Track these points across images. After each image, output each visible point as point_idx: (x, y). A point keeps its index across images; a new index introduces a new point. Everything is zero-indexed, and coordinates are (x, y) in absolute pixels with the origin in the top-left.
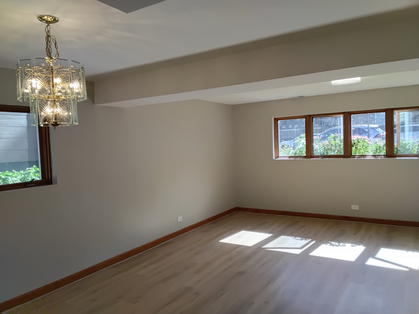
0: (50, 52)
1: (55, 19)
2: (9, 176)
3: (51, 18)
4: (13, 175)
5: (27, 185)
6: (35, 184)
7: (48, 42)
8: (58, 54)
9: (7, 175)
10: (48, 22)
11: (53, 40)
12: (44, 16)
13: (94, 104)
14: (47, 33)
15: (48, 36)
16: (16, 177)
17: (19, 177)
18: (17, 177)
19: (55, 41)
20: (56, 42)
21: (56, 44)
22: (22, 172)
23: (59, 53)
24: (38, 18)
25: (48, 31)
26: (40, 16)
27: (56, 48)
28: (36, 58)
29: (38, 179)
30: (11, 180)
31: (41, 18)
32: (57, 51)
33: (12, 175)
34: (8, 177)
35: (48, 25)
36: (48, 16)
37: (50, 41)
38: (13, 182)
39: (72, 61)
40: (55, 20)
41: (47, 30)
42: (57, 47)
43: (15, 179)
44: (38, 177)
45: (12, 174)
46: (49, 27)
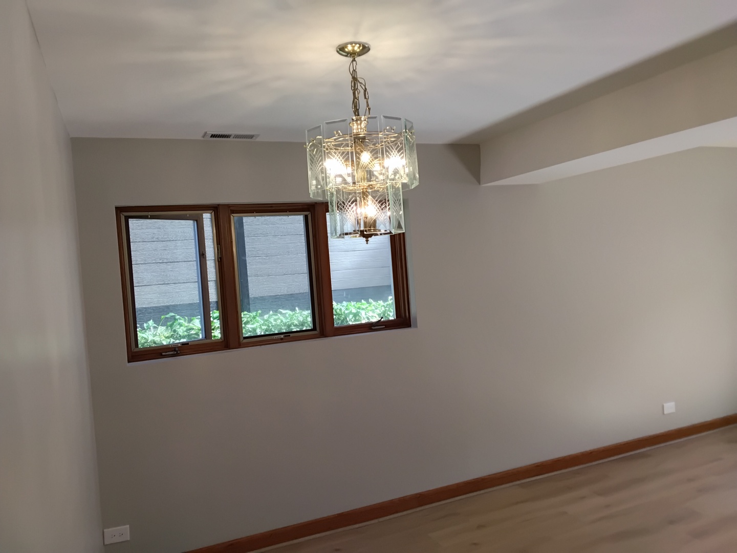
0: (358, 108)
1: (364, 47)
2: (363, 309)
3: (358, 45)
4: (368, 309)
5: (373, 328)
6: (384, 327)
7: (355, 90)
8: (369, 109)
9: (359, 308)
10: (353, 55)
11: (362, 86)
12: (345, 46)
13: (479, 183)
14: (352, 75)
15: (355, 79)
16: (373, 311)
17: (378, 311)
18: (375, 311)
19: (365, 86)
20: (365, 88)
21: (365, 90)
22: (381, 302)
23: (370, 106)
24: (337, 51)
25: (354, 70)
26: (340, 47)
27: (365, 98)
28: (327, 123)
29: (393, 319)
30: (365, 316)
31: (341, 49)
32: (367, 102)
33: (367, 307)
34: (361, 311)
35: (354, 60)
36: (351, 43)
37: (357, 88)
38: (368, 319)
39: (385, 117)
40: (365, 49)
41: (351, 70)
42: (367, 97)
43: (371, 314)
44: (392, 316)
45: (367, 305)
46: (354, 63)
